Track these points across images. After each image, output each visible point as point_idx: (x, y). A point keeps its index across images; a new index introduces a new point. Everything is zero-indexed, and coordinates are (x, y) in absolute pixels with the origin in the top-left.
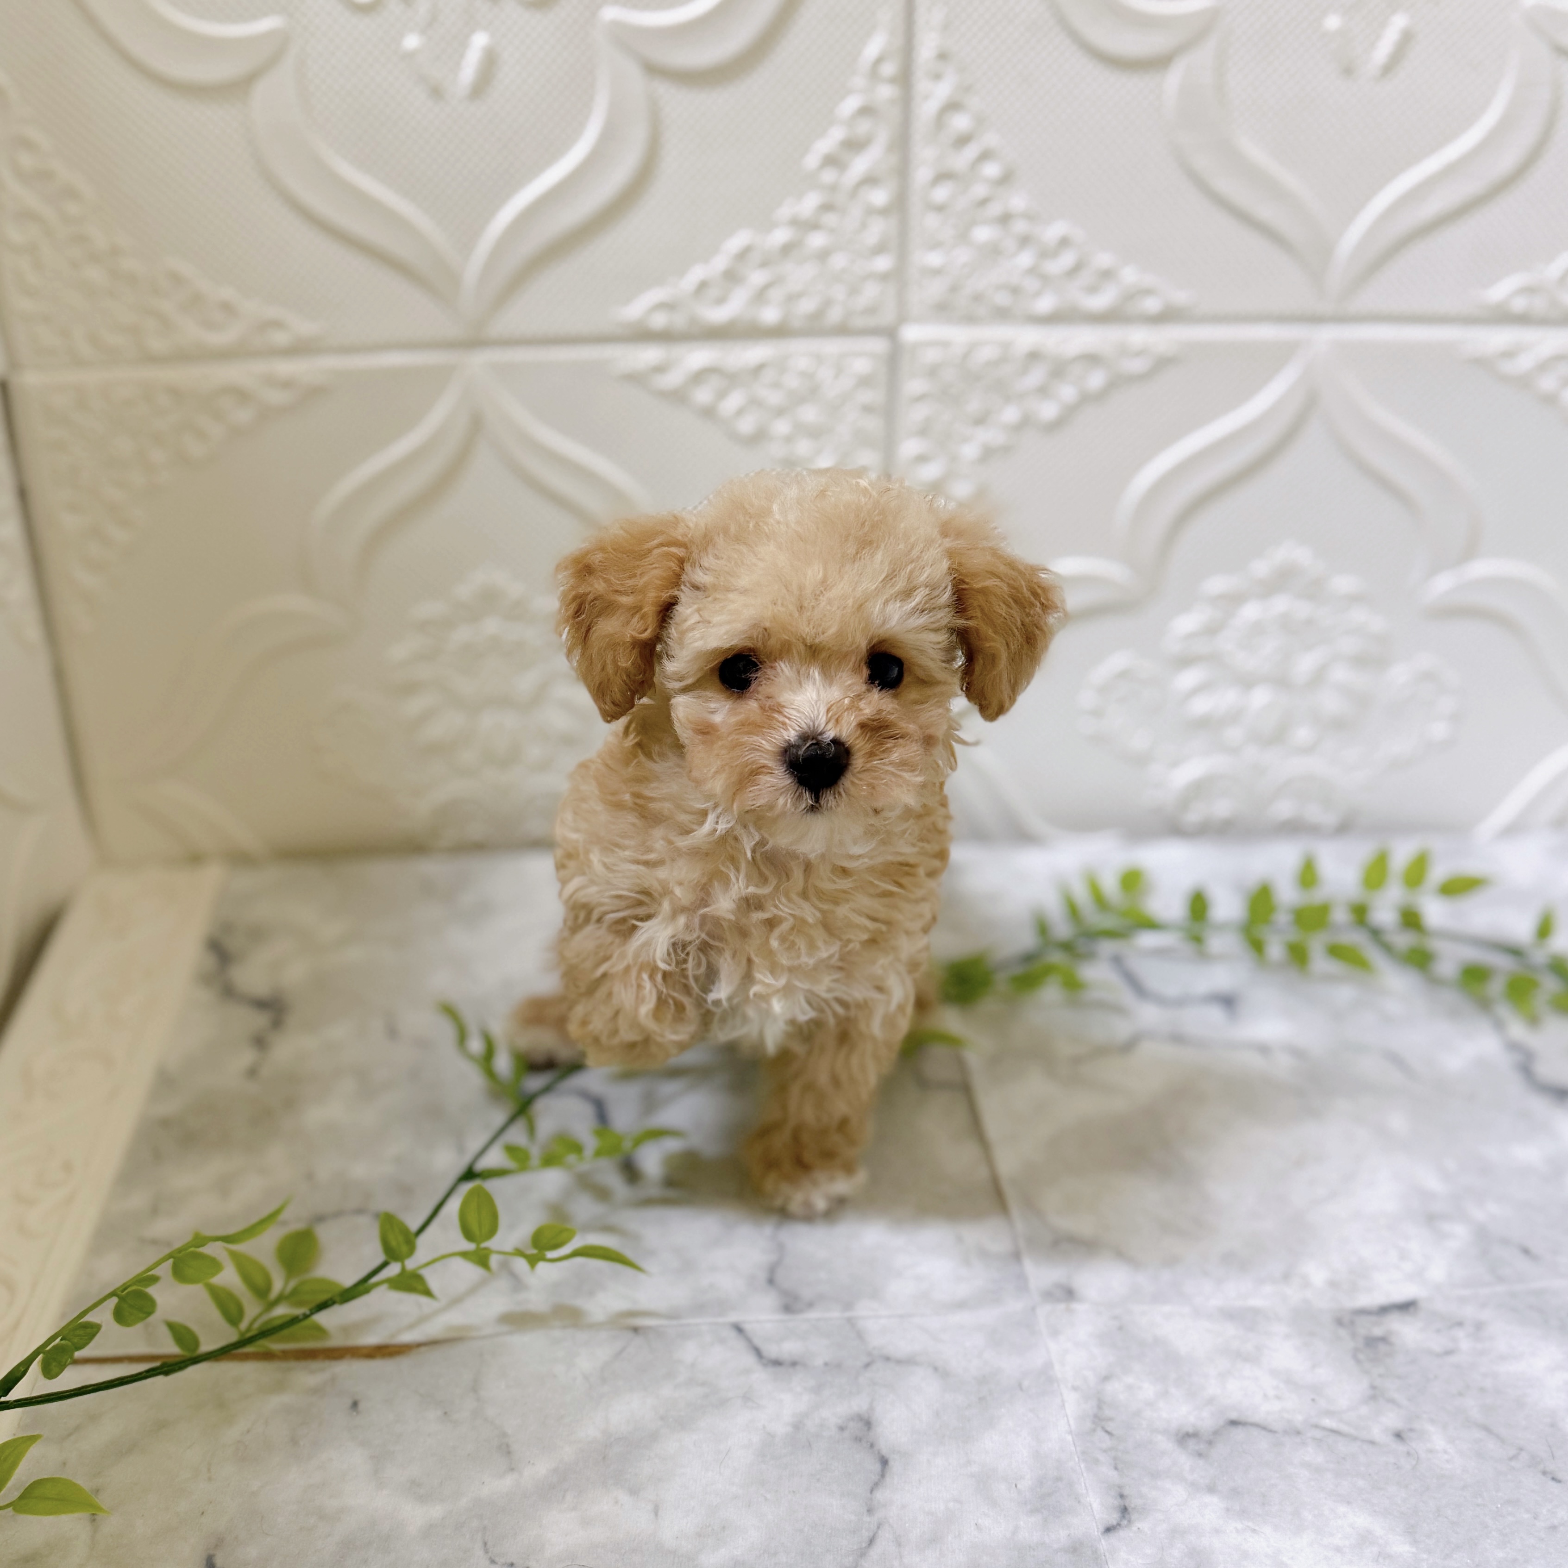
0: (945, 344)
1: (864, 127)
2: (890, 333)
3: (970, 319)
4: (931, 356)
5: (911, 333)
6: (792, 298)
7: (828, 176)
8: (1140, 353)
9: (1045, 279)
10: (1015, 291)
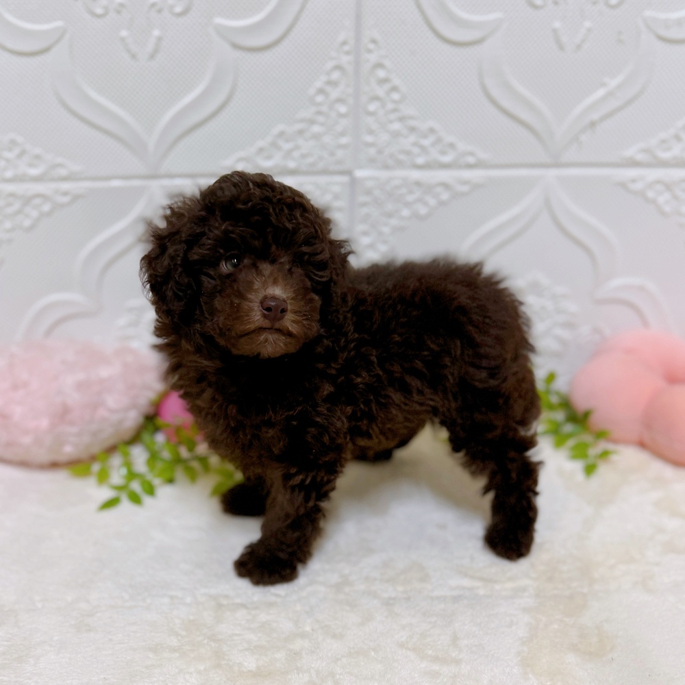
0: (376, 179)
1: (335, 75)
2: (350, 173)
3: (386, 167)
4: (370, 184)
5: (359, 173)
6: (304, 156)
7: (320, 98)
8: (467, 182)
9: (423, 148)
10: (408, 153)
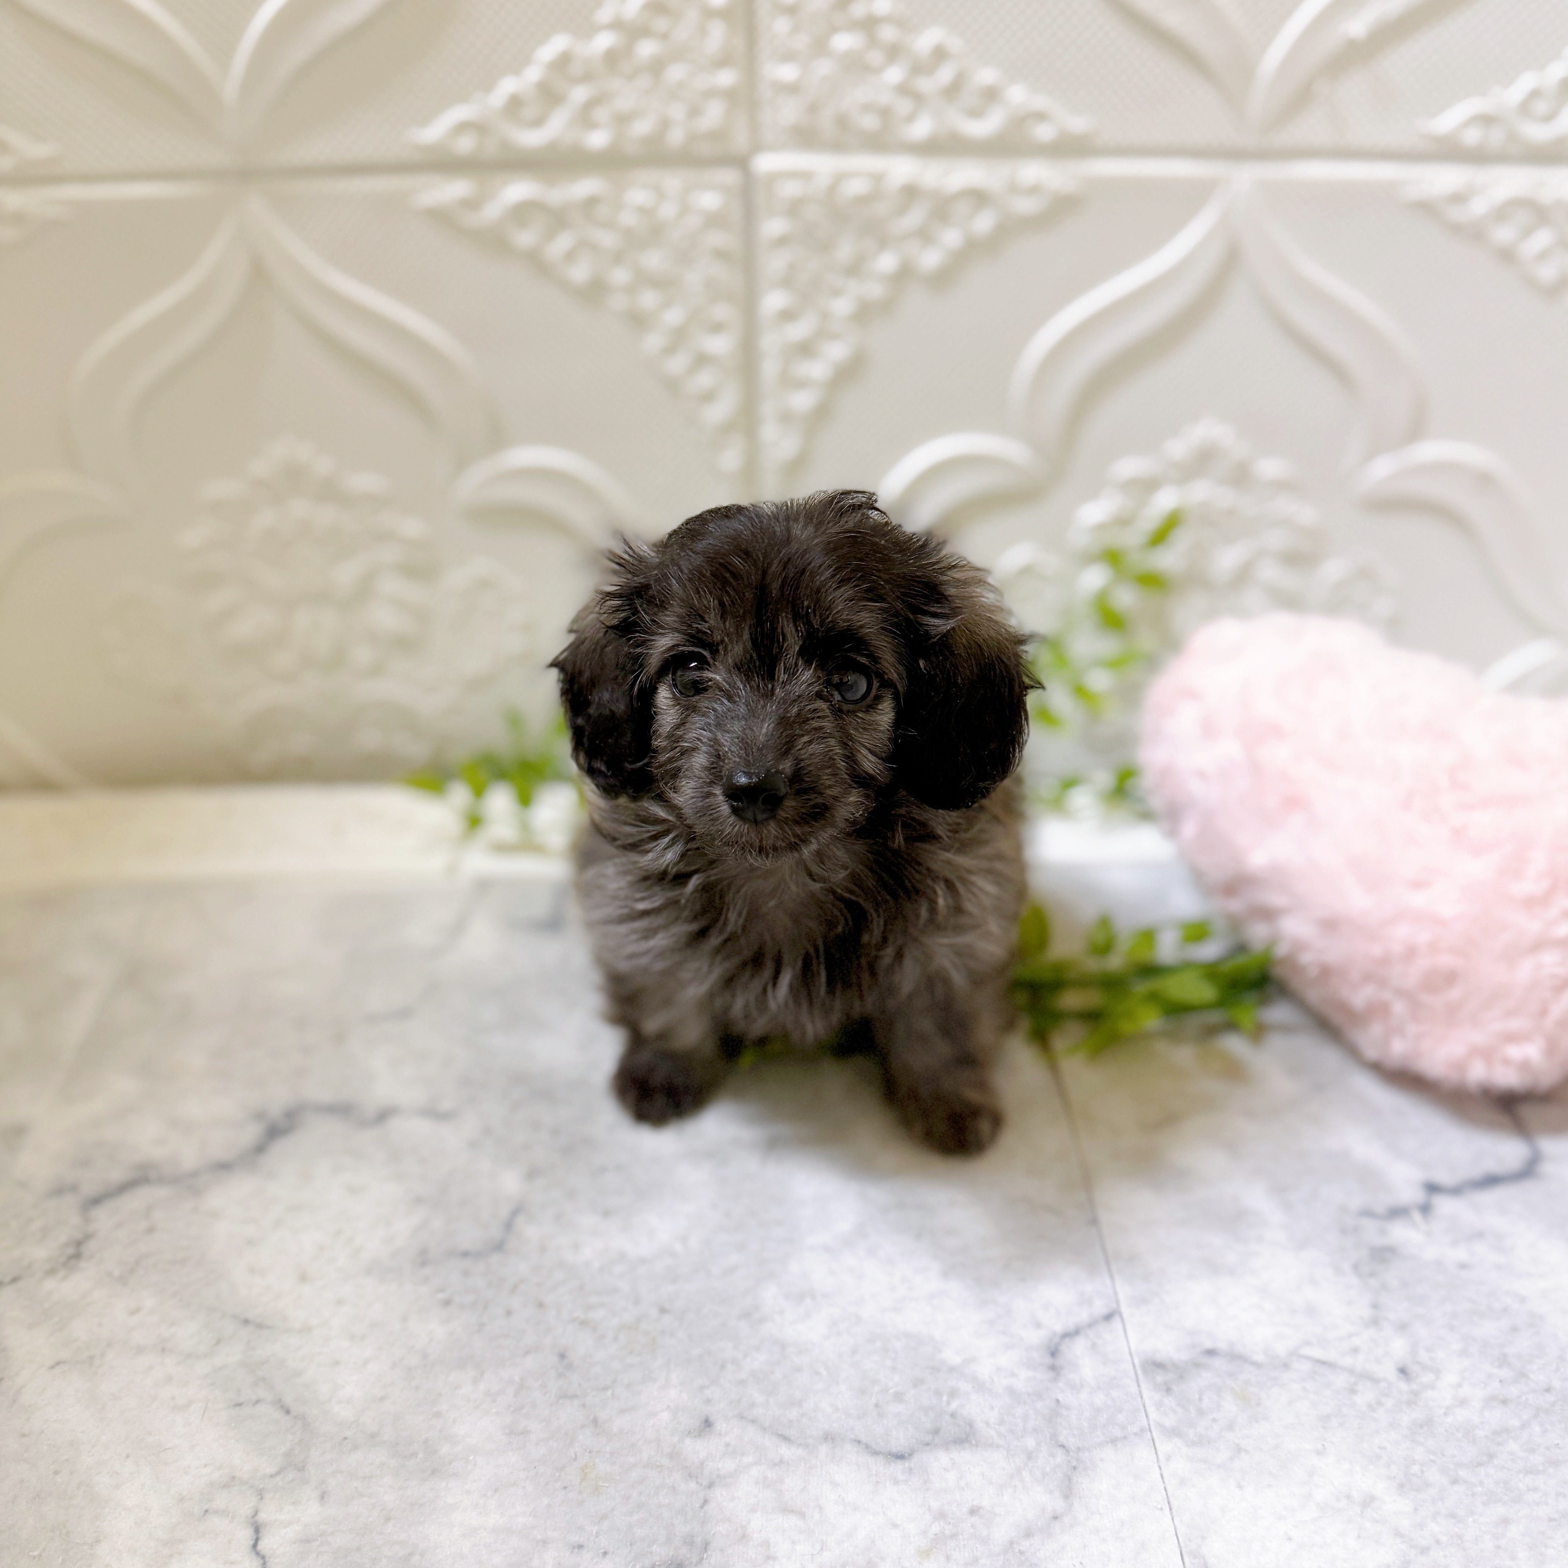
0: (806, 176)
2: (742, 162)
4: (790, 189)
5: (765, 163)
6: (622, 120)
8: (1033, 190)
9: (919, 99)
10: (885, 113)
